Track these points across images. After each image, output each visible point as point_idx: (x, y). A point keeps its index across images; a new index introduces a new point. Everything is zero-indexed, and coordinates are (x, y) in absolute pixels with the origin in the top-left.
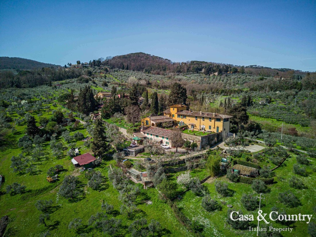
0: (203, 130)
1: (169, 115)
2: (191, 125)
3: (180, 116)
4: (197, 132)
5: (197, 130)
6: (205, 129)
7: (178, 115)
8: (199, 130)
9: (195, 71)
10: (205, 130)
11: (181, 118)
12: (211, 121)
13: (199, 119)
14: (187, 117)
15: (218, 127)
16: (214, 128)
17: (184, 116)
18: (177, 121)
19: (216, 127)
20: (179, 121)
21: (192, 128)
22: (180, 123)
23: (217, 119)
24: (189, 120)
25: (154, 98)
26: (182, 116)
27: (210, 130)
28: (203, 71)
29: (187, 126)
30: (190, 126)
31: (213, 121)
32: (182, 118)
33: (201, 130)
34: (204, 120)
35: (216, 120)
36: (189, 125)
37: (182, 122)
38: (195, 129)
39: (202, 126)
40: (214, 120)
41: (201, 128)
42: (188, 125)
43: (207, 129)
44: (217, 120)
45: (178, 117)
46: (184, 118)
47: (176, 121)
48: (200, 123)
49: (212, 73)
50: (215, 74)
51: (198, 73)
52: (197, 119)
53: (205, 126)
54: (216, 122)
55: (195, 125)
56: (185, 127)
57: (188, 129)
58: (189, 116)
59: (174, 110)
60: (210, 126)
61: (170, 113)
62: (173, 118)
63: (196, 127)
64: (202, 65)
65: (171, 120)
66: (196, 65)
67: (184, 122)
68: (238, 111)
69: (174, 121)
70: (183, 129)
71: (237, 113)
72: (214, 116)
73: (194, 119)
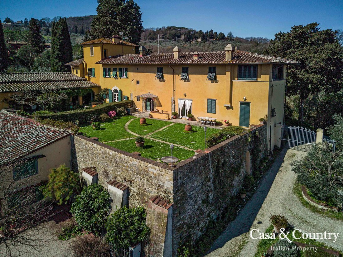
0: (183, 115)
1: (79, 71)
2: (143, 98)
3: (109, 70)
4: (162, 123)
5: (163, 117)
6: (193, 113)
7: (104, 70)
8: (171, 116)
9: (172, 38)
10: (192, 118)
11: (112, 79)
12: (214, 80)
13: (168, 77)
14: (131, 74)
15: (248, 104)
16: (228, 108)
17: (120, 69)
18: (102, 88)
19: (237, 105)
20: (107, 90)
21: (149, 108)
22: (110, 95)
23: (240, 66)
24: (138, 82)
25: (58, 35)
26: (115, 70)
27: (212, 117)
28: (183, 37)
29: (132, 103)
30: (140, 105)
31: (224, 79)
32: (116, 78)
33: (176, 116)
34: (187, 79)
35: (236, 74)
36: (138, 98)
37: (116, 91)
38: (158, 112)
39: (180, 103)
40: (228, 73)
41: (177, 111)
42: (135, 100)
43: (201, 115)
44: (240, 76)
45: (105, 76)
46: (121, 76)
47: (99, 87)
48: (174, 89)
49: (194, 39)
50: (198, 40)
51: (175, 40)
52: (161, 78)
53: (190, 102)
54: (237, 84)
55: (157, 97)
56: (122, 108)
57: (132, 115)
58: (138, 69)
59: (92, 54)
60: (212, 100)
61: (83, 64)
62: (93, 80)
63: (161, 106)
64: (181, 31)
65: (84, 85)
66: (173, 31)
67: (121, 92)
68: (313, 44)
69: (92, 88)
70: (111, 113)
71: (307, 51)
72: (228, 58)
73: (153, 76)
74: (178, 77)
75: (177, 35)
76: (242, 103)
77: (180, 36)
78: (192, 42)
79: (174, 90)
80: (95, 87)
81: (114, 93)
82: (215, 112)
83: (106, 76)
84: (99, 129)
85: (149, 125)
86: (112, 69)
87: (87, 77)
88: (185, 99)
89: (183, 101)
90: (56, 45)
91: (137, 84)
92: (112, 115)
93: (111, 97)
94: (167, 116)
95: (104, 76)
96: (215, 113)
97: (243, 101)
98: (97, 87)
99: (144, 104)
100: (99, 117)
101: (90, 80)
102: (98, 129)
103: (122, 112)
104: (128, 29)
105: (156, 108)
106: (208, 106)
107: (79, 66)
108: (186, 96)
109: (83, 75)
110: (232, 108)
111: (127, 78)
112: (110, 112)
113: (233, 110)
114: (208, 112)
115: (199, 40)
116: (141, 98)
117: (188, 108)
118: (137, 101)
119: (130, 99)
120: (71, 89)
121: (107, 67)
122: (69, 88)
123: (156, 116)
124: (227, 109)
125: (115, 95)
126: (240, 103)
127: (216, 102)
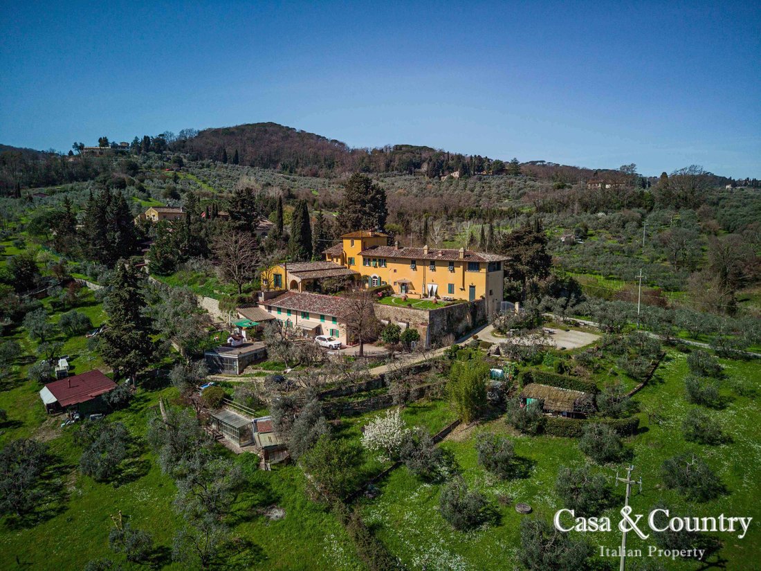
0: (431, 295)
1: (339, 260)
2: (399, 283)
3: (369, 260)
5: (417, 297)
6: (439, 294)
7: (364, 260)
8: (422, 296)
9: (404, 169)
10: (438, 297)
11: (372, 268)
12: (453, 271)
13: (420, 268)
14: (389, 265)
15: (474, 287)
16: (462, 289)
17: (380, 260)
18: (362, 275)
19: (467, 288)
20: (366, 276)
21: (404, 291)
22: (370, 281)
23: (469, 263)
24: (395, 271)
26: (375, 260)
27: (451, 296)
28: (425, 168)
29: (390, 287)
30: (396, 288)
31: (459, 270)
32: (375, 267)
33: (426, 296)
34: (434, 270)
35: (467, 267)
36: (395, 283)
37: (375, 277)
38: (412, 293)
39: (429, 287)
41: (427, 293)
42: (392, 285)
43: (444, 294)
44: (469, 269)
45: (364, 264)
46: (380, 266)
47: (359, 274)
49: (446, 172)
50: (453, 174)
51: (411, 173)
52: (415, 269)
53: (436, 286)
54: (468, 273)
55: (411, 282)
56: (384, 290)
57: (391, 296)
58: (395, 261)
59: (352, 246)
60: (451, 285)
61: (344, 254)
62: (352, 267)
63: (414, 289)
64: (421, 154)
65: (347, 272)
66: (407, 155)
67: (380, 278)
68: (525, 244)
69: (354, 275)
71: (521, 249)
72: (461, 256)
73: (408, 267)
74: (428, 268)
75: (414, 164)
76: (470, 287)
77: (419, 166)
78: (442, 178)
79: (424, 277)
81: (374, 279)
82: (454, 292)
86: (372, 260)
87: (347, 265)
88: (433, 284)
89: (431, 285)
92: (380, 295)
94: (419, 296)
96: (454, 294)
97: (471, 285)
98: (357, 274)
99: (400, 288)
101: (350, 268)
103: (385, 294)
105: (410, 291)
106: (448, 288)
107: (340, 256)
108: (433, 282)
109: (343, 263)
110: (464, 289)
111: (386, 267)
112: (379, 293)
113: (465, 291)
114: (448, 293)
115: (456, 174)
116: (397, 283)
117: (434, 290)
118: (394, 285)
119: (388, 284)
121: (367, 258)
123: (410, 296)
125: (374, 281)
127: (454, 286)
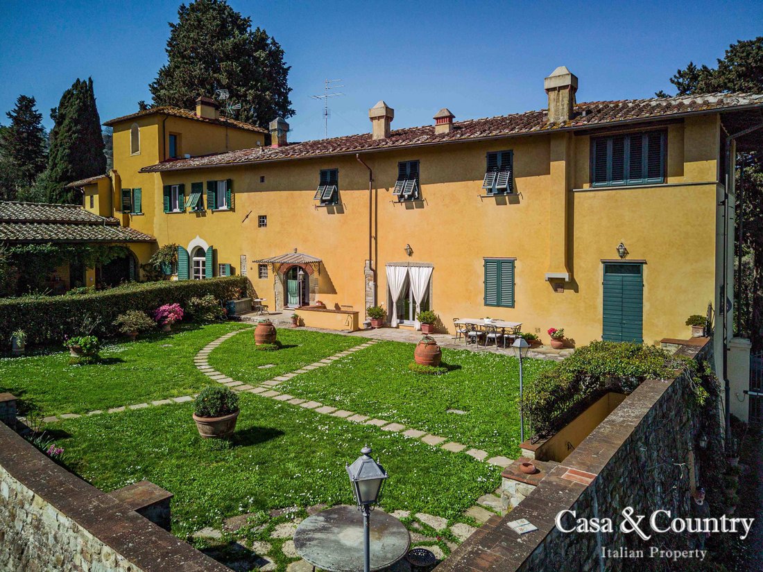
0: (403, 316)
1: (96, 197)
2: (277, 269)
3: (182, 190)
4: (335, 341)
5: (337, 323)
6: (436, 308)
7: (167, 191)
8: (363, 320)
10: (433, 325)
11: (190, 217)
12: (507, 194)
13: (355, 199)
14: (241, 198)
15: (636, 268)
16: (558, 284)
17: (213, 186)
18: (161, 245)
19: (591, 275)
20: (174, 249)
21: (294, 301)
22: (183, 265)
23: (598, 142)
24: (262, 221)
26: (197, 188)
29: (244, 286)
30: (268, 289)
31: (543, 188)
32: (199, 210)
33: (380, 319)
34: (413, 200)
35: (586, 168)
36: (262, 267)
37: (199, 251)
38: (322, 307)
39: (394, 277)
40: (559, 167)
41: (383, 304)
42: (250, 273)
43: (465, 313)
45: (169, 208)
46: (215, 205)
47: (153, 243)
48: (373, 234)
52: (333, 202)
53: (426, 272)
54: (590, 200)
55: (320, 262)
56: (210, 297)
57: (240, 320)
58: (262, 179)
59: (135, 148)
60: (499, 262)
61: (110, 179)
62: (137, 223)
63: (334, 292)
67: (214, 253)
69: (129, 245)
70: (165, 311)
72: (557, 112)
73: (308, 200)
74: (387, 197)
76: (610, 267)
79: (373, 237)
80: (138, 241)
81: (196, 259)
82: (513, 301)
83: (171, 210)
84: (96, 360)
85: (287, 347)
86: (188, 188)
87: (119, 216)
88: (408, 265)
89: (403, 271)
90: (61, 146)
91: (260, 226)
92: (167, 317)
93: (186, 270)
94: (350, 319)
95: (165, 209)
96: (513, 306)
97: (616, 257)
98: (144, 241)
99: (280, 288)
100: (114, 323)
101: (127, 225)
102: (91, 363)
103: (208, 310)
104: (249, 98)
105: (315, 299)
106: (485, 282)
107: (97, 184)
108: (410, 254)
109: (107, 209)
110: (572, 285)
111: (232, 209)
112: (162, 308)
113: (577, 291)
114: (486, 305)
116: (270, 268)
117: (418, 292)
118: (260, 277)
119: (238, 272)
120: (56, 243)
121: (175, 183)
122: (51, 240)
123: (313, 320)
124: (556, 290)
125: (197, 263)
126: (602, 266)
127: (514, 267)
